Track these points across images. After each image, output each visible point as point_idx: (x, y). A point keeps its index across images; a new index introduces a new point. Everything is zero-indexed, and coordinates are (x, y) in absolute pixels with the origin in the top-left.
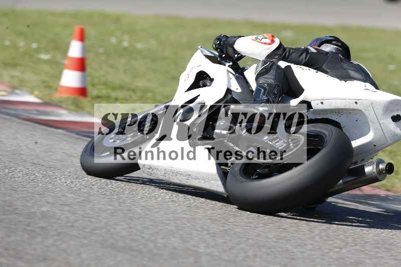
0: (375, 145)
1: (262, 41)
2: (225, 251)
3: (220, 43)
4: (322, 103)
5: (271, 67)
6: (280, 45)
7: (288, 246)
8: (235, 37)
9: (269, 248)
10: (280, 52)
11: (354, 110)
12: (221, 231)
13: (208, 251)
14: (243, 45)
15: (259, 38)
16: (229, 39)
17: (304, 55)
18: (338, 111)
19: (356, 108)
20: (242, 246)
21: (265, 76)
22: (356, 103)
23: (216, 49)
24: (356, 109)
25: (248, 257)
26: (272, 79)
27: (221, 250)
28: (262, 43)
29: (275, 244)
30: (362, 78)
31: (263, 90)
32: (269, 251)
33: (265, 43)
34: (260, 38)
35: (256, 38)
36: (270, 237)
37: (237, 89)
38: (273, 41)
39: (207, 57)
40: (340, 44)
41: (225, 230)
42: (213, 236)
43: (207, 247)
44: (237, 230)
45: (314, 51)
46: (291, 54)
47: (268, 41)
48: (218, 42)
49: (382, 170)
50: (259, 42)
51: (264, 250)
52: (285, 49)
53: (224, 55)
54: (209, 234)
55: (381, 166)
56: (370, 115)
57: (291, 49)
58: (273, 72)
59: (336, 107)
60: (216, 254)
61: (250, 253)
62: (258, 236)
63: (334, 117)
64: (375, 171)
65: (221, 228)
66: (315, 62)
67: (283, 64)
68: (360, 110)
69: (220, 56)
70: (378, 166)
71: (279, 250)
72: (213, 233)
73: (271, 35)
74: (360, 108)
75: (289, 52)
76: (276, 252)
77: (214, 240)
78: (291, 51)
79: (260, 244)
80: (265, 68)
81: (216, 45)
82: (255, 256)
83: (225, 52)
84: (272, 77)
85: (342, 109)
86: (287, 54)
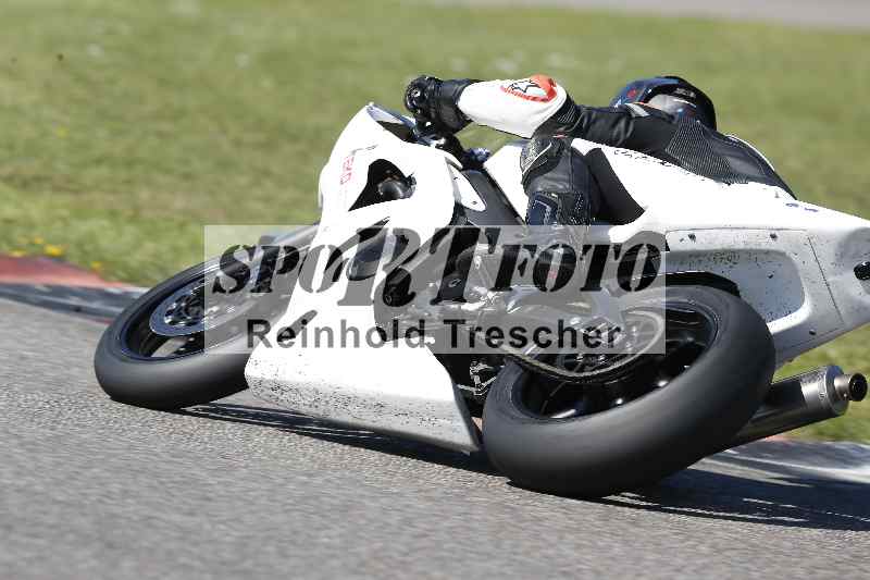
0: (812, 333)
1: (528, 94)
2: (58, 483)
3: (422, 96)
4: (692, 237)
5: (559, 151)
6: (569, 102)
7: (196, 471)
8: (459, 83)
9: (156, 476)
10: (568, 118)
11: (767, 252)
12: (48, 439)
13: (21, 483)
14: (479, 102)
15: (520, 85)
16: (446, 88)
17: (622, 124)
18: (730, 256)
19: (773, 248)
20: (95, 470)
21: (549, 175)
22: (773, 237)
23: (413, 110)
24: (773, 251)
25: (108, 495)
26: (564, 180)
27: (48, 480)
28: (528, 98)
29: (168, 467)
30: (760, 176)
31: (549, 209)
32: (155, 483)
33: (534, 99)
34: (523, 86)
35: (513, 87)
36: (158, 450)
37: (475, 203)
38: (552, 94)
39: (387, 126)
40: (692, 95)
41: (57, 437)
42: (31, 451)
43: (18, 474)
44: (84, 436)
45: (643, 113)
46: (594, 122)
47: (542, 93)
48: (418, 94)
49: (842, 391)
50: (520, 95)
51: (143, 479)
52: (578, 110)
53: (428, 124)
54: (22, 445)
55: (837, 383)
56: (804, 263)
57: (590, 110)
58: (565, 165)
59: (725, 247)
60: (39, 488)
61: (115, 488)
62: (130, 448)
63: (718, 270)
64: (825, 393)
65: (49, 433)
66: (648, 138)
67: (583, 146)
68: (783, 254)
69: (421, 125)
70: (830, 382)
71: (178, 479)
72: (33, 443)
73: (548, 78)
74: (783, 249)
75: (590, 115)
76: (170, 485)
77: (34, 458)
78: (594, 116)
79: (137, 468)
80: (545, 155)
81: (411, 100)
82: (125, 493)
83: (433, 115)
84: (566, 177)
85: (739, 251)
86: (586, 121)
